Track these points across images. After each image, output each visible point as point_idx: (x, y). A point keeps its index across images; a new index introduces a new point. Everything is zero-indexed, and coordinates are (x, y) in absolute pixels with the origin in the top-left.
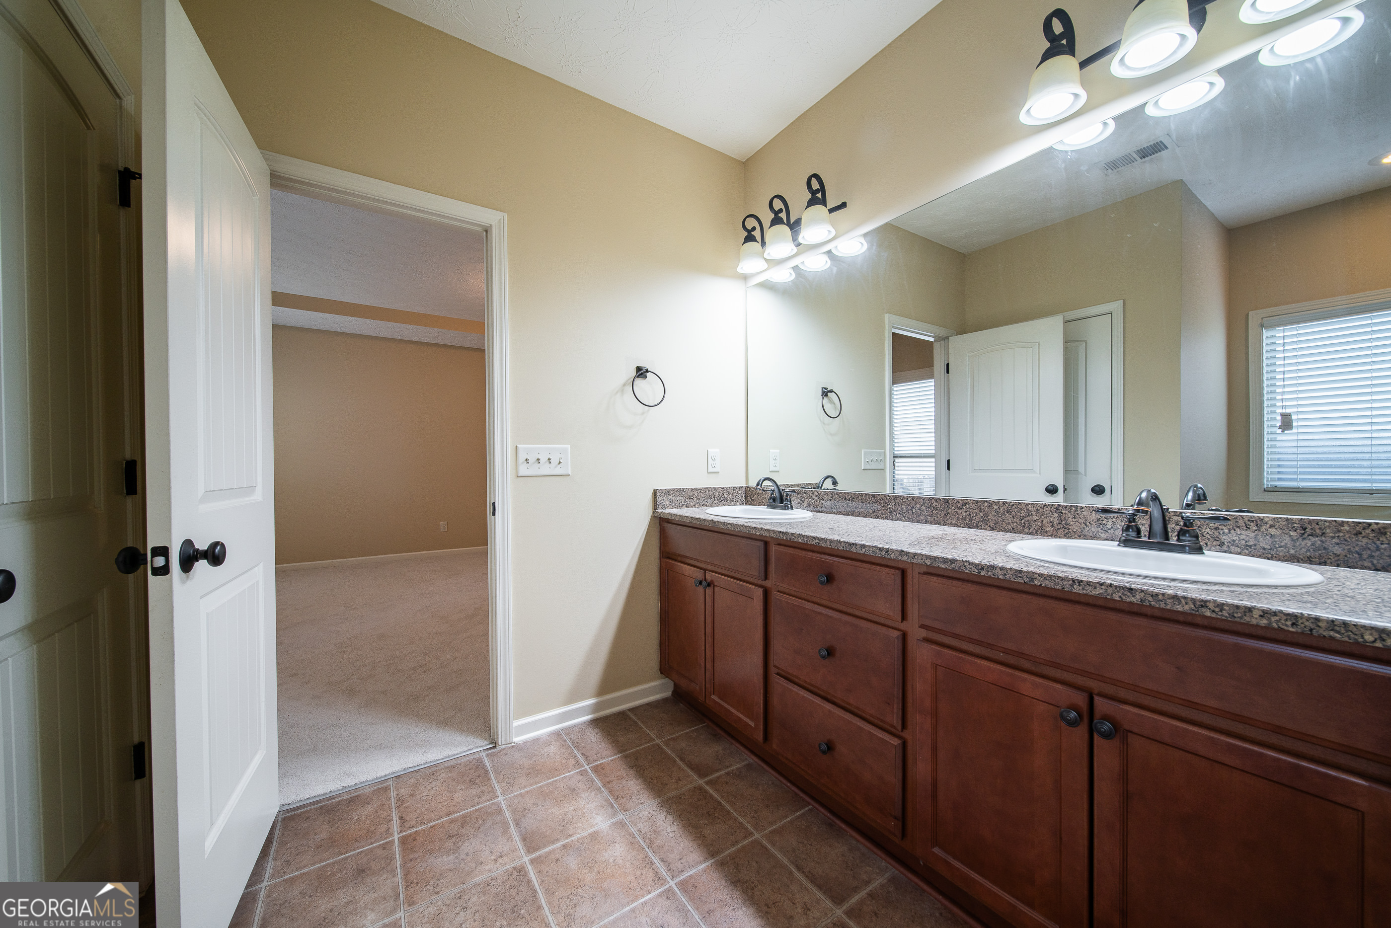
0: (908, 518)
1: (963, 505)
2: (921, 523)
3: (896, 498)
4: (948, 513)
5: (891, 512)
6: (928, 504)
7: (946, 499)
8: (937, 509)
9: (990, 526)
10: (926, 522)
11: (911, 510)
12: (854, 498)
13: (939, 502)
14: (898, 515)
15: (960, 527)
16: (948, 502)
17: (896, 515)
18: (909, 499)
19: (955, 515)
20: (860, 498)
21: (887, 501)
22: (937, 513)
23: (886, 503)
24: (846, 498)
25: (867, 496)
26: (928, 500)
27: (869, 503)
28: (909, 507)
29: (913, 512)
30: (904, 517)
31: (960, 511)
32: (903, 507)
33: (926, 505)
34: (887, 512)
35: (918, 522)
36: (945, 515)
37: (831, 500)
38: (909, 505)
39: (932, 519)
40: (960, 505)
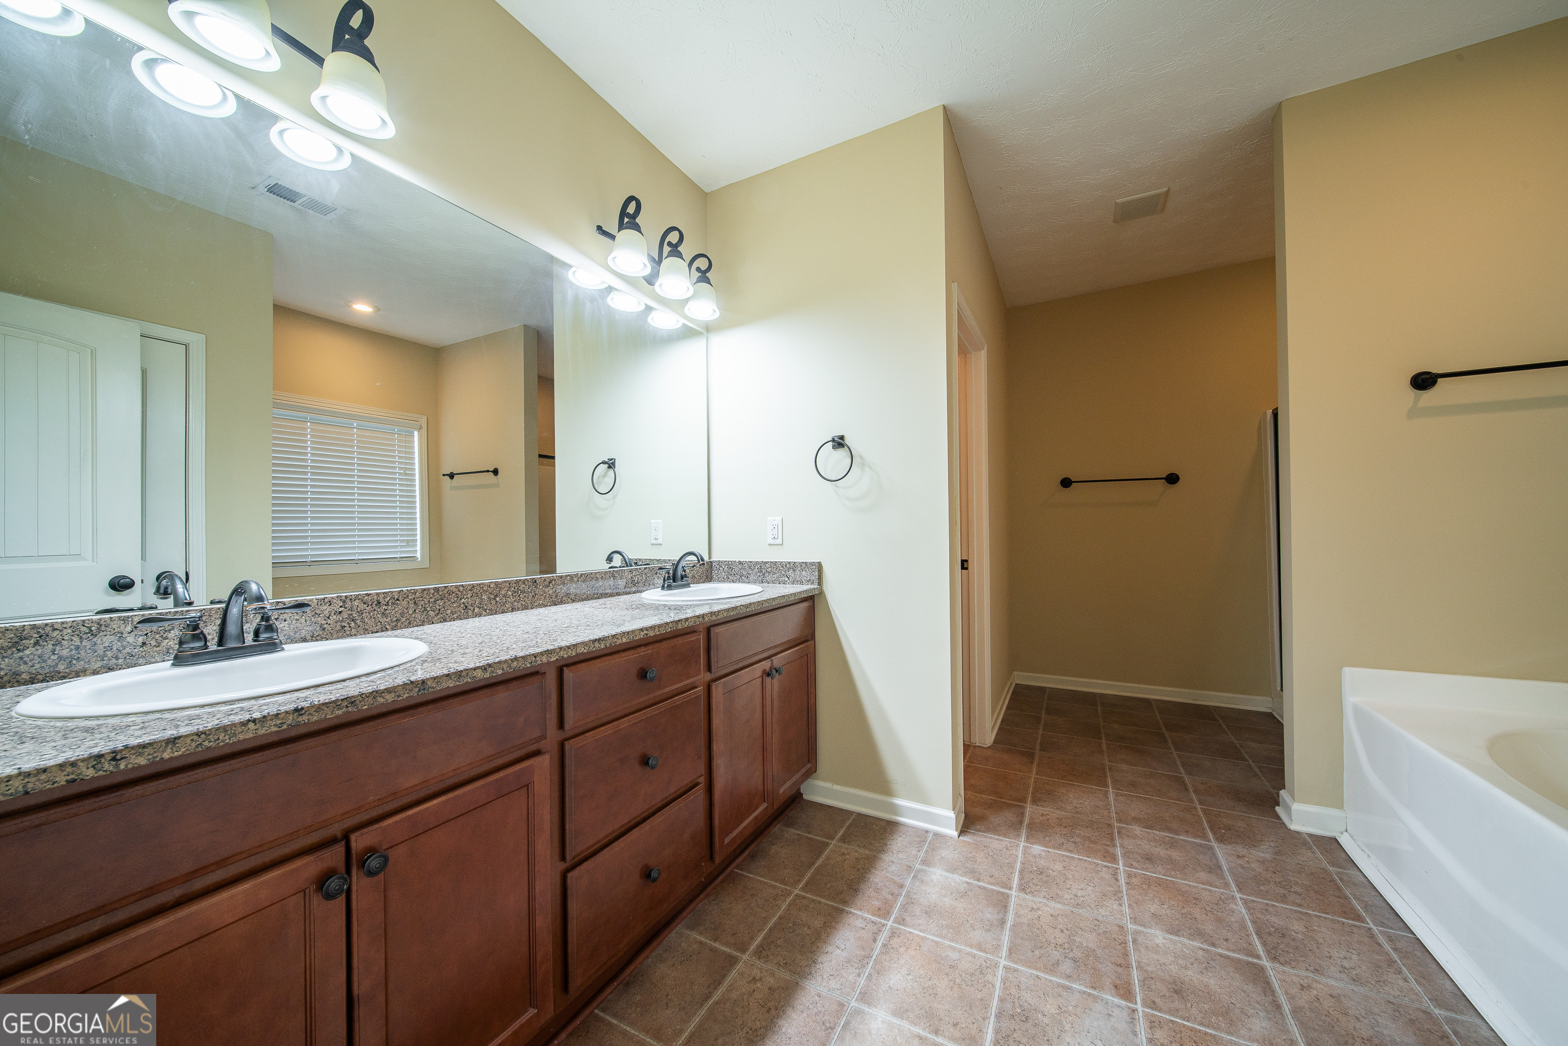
0: (491, 610)
1: (550, 583)
2: (506, 612)
3: (474, 587)
4: (536, 594)
5: (466, 607)
6: (514, 588)
7: (534, 579)
8: (525, 592)
9: (571, 599)
10: (513, 610)
11: (494, 599)
12: (398, 600)
13: (526, 583)
14: (477, 610)
15: (547, 606)
16: (535, 582)
17: (474, 610)
18: (491, 586)
19: (542, 595)
20: (410, 597)
21: (460, 593)
22: (525, 596)
23: (458, 597)
24: (379, 603)
25: (426, 592)
26: (515, 583)
27: (429, 601)
28: (492, 596)
29: (496, 601)
30: (485, 610)
31: (547, 590)
32: (483, 597)
33: (513, 589)
34: (460, 609)
35: (503, 613)
36: (533, 596)
37: (340, 612)
38: (491, 594)
39: (520, 604)
40: (547, 583)
